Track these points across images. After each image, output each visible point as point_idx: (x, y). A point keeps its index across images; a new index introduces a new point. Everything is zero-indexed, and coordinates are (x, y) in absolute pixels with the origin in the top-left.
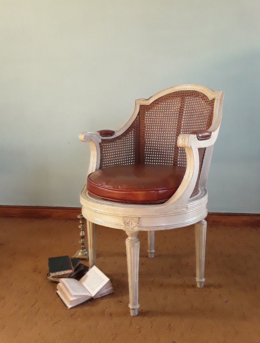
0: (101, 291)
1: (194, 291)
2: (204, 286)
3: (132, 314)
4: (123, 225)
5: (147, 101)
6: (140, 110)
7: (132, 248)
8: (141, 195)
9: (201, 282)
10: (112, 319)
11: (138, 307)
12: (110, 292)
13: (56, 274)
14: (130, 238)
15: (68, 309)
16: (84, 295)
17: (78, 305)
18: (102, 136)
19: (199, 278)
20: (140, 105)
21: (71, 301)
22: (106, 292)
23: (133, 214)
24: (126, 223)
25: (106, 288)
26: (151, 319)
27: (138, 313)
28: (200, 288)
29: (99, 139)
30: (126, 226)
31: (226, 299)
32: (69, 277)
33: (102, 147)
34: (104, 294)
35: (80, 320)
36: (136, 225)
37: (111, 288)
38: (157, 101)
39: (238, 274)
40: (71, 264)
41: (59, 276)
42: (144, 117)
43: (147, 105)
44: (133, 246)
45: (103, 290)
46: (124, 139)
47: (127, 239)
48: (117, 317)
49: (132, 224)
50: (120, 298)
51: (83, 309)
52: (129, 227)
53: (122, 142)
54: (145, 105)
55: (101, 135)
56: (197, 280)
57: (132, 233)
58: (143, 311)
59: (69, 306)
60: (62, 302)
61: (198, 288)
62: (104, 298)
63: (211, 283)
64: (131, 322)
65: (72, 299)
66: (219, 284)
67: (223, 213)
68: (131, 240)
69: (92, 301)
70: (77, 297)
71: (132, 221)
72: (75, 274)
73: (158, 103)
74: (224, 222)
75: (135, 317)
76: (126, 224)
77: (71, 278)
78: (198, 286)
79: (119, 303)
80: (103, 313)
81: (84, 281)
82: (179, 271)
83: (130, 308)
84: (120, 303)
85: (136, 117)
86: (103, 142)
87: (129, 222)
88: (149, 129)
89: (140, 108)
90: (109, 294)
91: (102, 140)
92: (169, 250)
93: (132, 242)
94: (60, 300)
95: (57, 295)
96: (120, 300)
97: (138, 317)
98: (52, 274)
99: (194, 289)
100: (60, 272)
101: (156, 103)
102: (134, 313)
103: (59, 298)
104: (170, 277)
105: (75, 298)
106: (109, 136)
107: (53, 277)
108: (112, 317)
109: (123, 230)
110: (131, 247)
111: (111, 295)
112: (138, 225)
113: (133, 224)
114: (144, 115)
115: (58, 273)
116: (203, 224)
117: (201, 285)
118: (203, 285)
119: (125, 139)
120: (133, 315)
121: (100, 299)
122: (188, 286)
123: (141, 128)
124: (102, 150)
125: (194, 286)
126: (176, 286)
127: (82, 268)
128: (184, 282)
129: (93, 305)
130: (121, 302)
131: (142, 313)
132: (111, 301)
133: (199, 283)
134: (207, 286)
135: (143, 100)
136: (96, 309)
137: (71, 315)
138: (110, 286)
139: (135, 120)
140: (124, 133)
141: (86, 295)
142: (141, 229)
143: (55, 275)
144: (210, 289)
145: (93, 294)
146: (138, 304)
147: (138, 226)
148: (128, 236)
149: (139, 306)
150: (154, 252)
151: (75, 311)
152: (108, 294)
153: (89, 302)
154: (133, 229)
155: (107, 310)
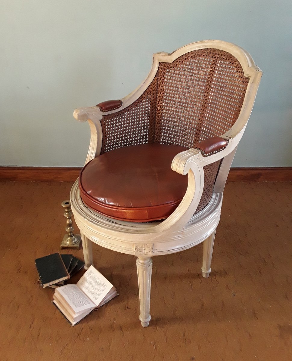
0: (105, 298)
1: (201, 283)
3: (143, 326)
4: (135, 250)
7: (145, 272)
9: (207, 273)
10: (123, 335)
11: (150, 319)
12: (114, 296)
13: (50, 283)
15: (72, 326)
16: (87, 309)
17: (82, 320)
21: (75, 318)
25: (111, 294)
26: (164, 329)
28: (206, 278)
30: (137, 252)
31: (234, 291)
34: (109, 300)
35: (89, 340)
36: (149, 251)
37: (116, 292)
44: (145, 269)
48: (128, 331)
49: (145, 249)
51: (89, 324)
52: (141, 252)
56: (203, 271)
59: (74, 323)
60: (63, 317)
61: (204, 278)
64: (144, 335)
65: (75, 316)
66: (224, 270)
70: (80, 313)
71: (144, 247)
75: (146, 327)
78: (204, 276)
79: (126, 309)
80: (112, 328)
81: (82, 284)
83: (141, 322)
87: (142, 247)
94: (60, 313)
95: (54, 306)
96: (127, 305)
98: (45, 285)
99: (200, 281)
100: (54, 281)
102: (145, 324)
103: (58, 310)
105: (78, 315)
109: (134, 255)
112: (152, 250)
115: (52, 283)
118: (209, 275)
125: (200, 275)
126: (181, 278)
127: (76, 265)
128: (189, 270)
129: (99, 317)
130: (128, 308)
132: (118, 308)
133: (205, 274)
136: (103, 321)
137: (78, 335)
138: (114, 291)
142: (155, 254)
143: (49, 285)
144: (216, 277)
146: (150, 317)
147: (153, 252)
148: (138, 258)
152: (112, 299)
153: (93, 313)
155: (115, 322)
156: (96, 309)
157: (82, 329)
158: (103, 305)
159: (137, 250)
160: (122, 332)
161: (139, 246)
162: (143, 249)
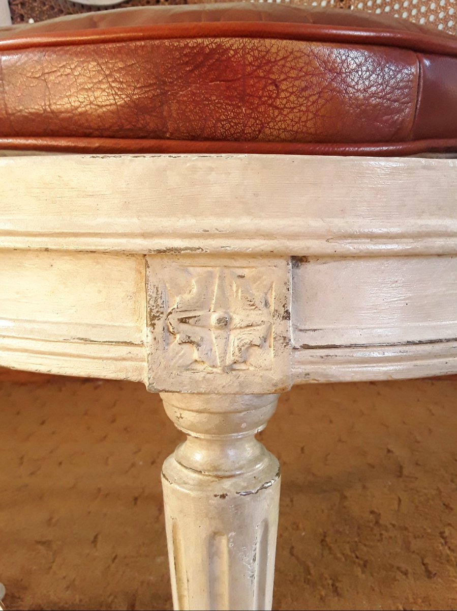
24: (173, 319)
30: (166, 342)
36: (260, 331)
68: (214, 472)
87: (201, 303)
110: (211, 539)
112: (279, 327)
113: (237, 320)
154: (230, 369)
159: (166, 329)
161: (179, 291)
162: (214, 318)
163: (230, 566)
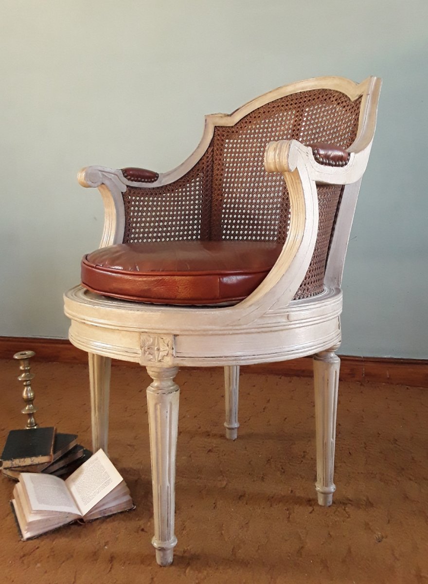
0: (103, 502)
1: (311, 513)
2: (334, 502)
3: (158, 561)
4: (140, 352)
5: (229, 118)
6: (214, 137)
7: (158, 407)
8: (182, 284)
9: (326, 494)
10: (110, 570)
11: (173, 544)
12: (125, 508)
13: (14, 463)
14: (155, 384)
15: (22, 539)
16: (61, 512)
17: (46, 534)
18: (129, 179)
19: (322, 485)
20: (215, 127)
21: (30, 524)
22: (113, 506)
23: (161, 326)
24: (146, 348)
25: (116, 499)
26: (200, 574)
27: (174, 559)
28: (324, 506)
29: (123, 184)
30: (145, 353)
31: (379, 533)
32: (44, 471)
33: (129, 202)
34: (111, 511)
35: (39, 567)
36: (167, 352)
37: (127, 498)
38: (249, 118)
39: (410, 479)
40: (53, 443)
41: (19, 467)
42: (221, 150)
43: (229, 127)
44: (160, 399)
45: (107, 503)
46: (178, 193)
47: (150, 388)
48: (123, 566)
49: (158, 349)
50: (141, 523)
51: (54, 543)
52: (151, 357)
53: (174, 197)
54: (224, 127)
55: (125, 177)
56: (318, 489)
57: (158, 370)
58: (186, 555)
59: (27, 535)
60: (15, 525)
61: (321, 506)
62: (108, 520)
63: (349, 497)
64: (152, 579)
65: (31, 518)
66: (368, 499)
67: (385, 358)
68: (158, 388)
69: (81, 525)
70: (45, 516)
71: (158, 344)
72: (62, 466)
73: (250, 122)
74: (388, 377)
75: (165, 566)
76: (148, 349)
77: (51, 473)
78: (321, 501)
79: (138, 532)
80: (94, 556)
81: (74, 480)
82: (284, 467)
83: (155, 548)
84: (140, 532)
85: (207, 151)
86: (130, 192)
88: (232, 172)
89: (215, 132)
90: (121, 513)
91: (128, 186)
92: (270, 425)
93: (160, 391)
94: (14, 519)
95: (11, 508)
96: (142, 527)
97: (173, 568)
98: (7, 464)
99: (310, 509)
100: (22, 460)
101: (246, 122)
102: (164, 557)
103: (13, 515)
104: (263, 479)
105: (38, 518)
106: (146, 182)
107: (9, 469)
108: (112, 565)
109: (139, 364)
110: (156, 404)
111: (124, 514)
112: (171, 352)
113: (161, 349)
114: (222, 145)
115: (17, 462)
116: (332, 364)
117: (325, 499)
118: (330, 499)
119: (182, 192)
120: (162, 563)
121: (98, 521)
122: (299, 501)
123: (216, 172)
124: (129, 208)
125: (311, 502)
126: (271, 500)
127: (80, 454)
128: (292, 491)
129: (80, 536)
130: (143, 530)
131: (183, 560)
132: (122, 528)
133: (322, 495)
134: (340, 502)
135: (221, 117)
136: (84, 543)
137: (24, 556)
138: (125, 494)
139: (204, 155)
140: (180, 179)
141: (65, 513)
142: (178, 362)
143: (10, 466)
144: (347, 508)
145: (85, 509)
146: (173, 537)
147: (173, 355)
148: (152, 380)
149: (177, 542)
150: (236, 426)
151: (35, 546)
152: (119, 511)
153: (73, 527)
154: (160, 361)
155: (106, 547)
156: (78, 521)
157: (37, 547)
158: (97, 519)
159: (144, 350)
160: (111, 565)
161: (148, 341)
162: (156, 348)
163: (160, 412)
